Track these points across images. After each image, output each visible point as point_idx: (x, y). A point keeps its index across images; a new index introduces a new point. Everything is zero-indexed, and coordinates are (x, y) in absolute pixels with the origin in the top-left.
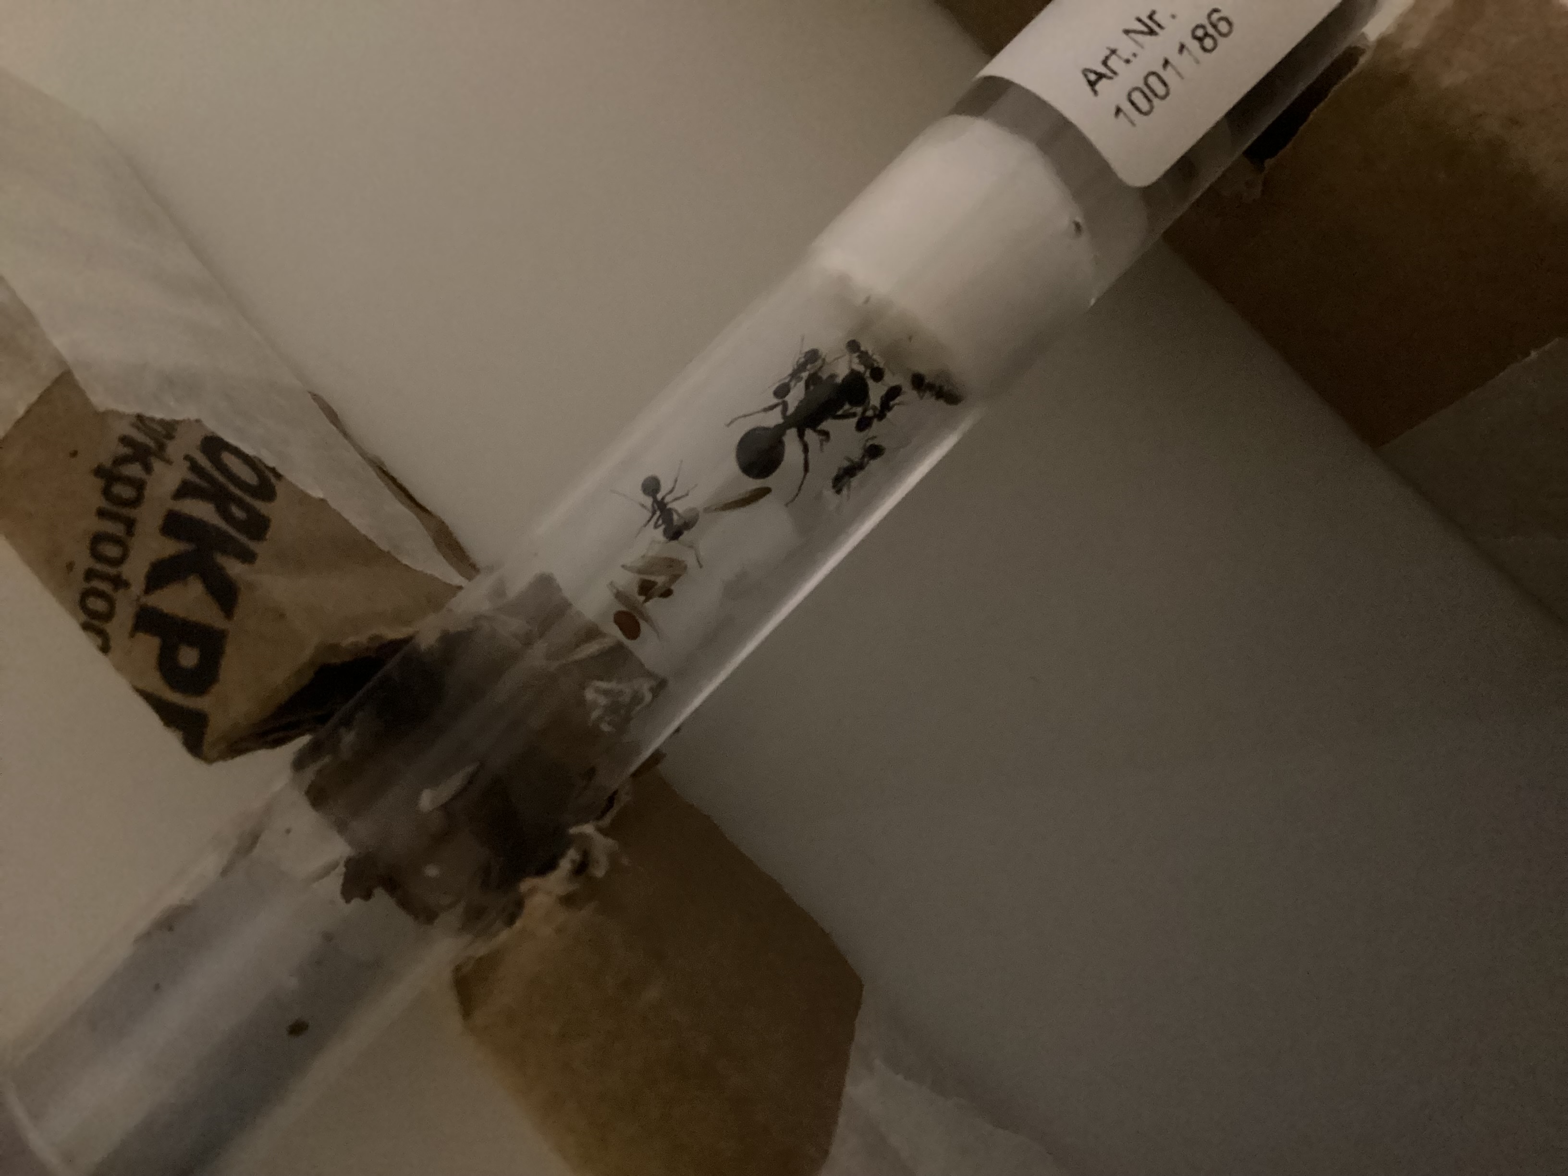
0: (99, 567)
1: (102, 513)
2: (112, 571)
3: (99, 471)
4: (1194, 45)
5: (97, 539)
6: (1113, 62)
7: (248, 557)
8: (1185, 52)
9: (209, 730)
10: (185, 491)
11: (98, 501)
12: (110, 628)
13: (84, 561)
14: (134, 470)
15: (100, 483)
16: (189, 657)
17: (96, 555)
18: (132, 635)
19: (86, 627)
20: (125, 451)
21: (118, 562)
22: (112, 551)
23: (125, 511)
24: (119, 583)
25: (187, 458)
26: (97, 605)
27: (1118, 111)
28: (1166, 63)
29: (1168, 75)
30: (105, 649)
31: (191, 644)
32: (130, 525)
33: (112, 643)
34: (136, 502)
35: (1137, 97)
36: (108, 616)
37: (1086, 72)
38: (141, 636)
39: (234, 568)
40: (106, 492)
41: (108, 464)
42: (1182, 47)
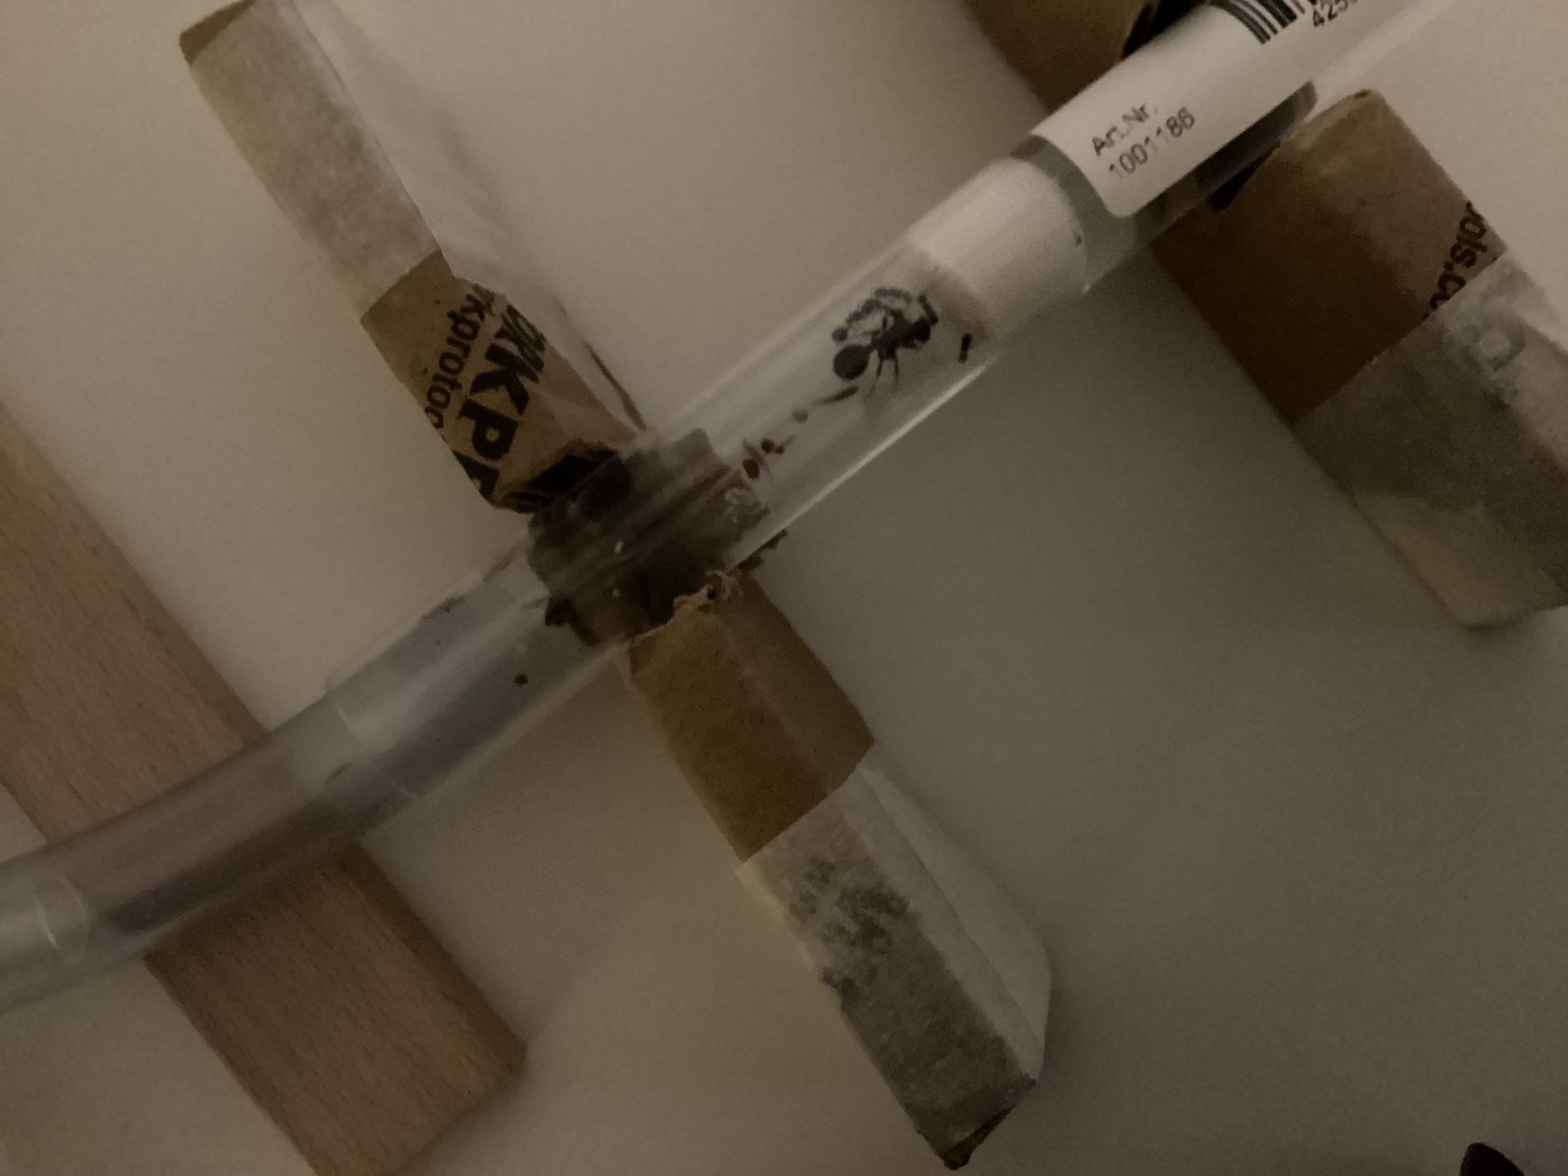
0: (442, 373)
1: (450, 341)
2: (450, 377)
3: (452, 315)
4: (1166, 131)
5: (445, 356)
6: (1114, 136)
7: (535, 379)
8: (1160, 134)
9: (498, 483)
10: (501, 334)
11: (449, 333)
12: (445, 413)
13: (434, 368)
14: (474, 317)
15: (450, 322)
16: (492, 435)
17: (443, 367)
18: (459, 418)
19: (427, 410)
20: (467, 304)
21: (456, 372)
22: (452, 365)
23: (466, 342)
24: (455, 385)
25: (503, 316)
26: (439, 397)
27: (1112, 167)
28: (1147, 140)
29: (1148, 149)
30: (439, 425)
31: (495, 428)
32: (467, 350)
33: (445, 422)
34: (473, 336)
35: (1126, 160)
36: (445, 405)
37: (1095, 140)
38: (464, 419)
39: (527, 384)
40: (455, 329)
41: (457, 310)
42: (1159, 132)
